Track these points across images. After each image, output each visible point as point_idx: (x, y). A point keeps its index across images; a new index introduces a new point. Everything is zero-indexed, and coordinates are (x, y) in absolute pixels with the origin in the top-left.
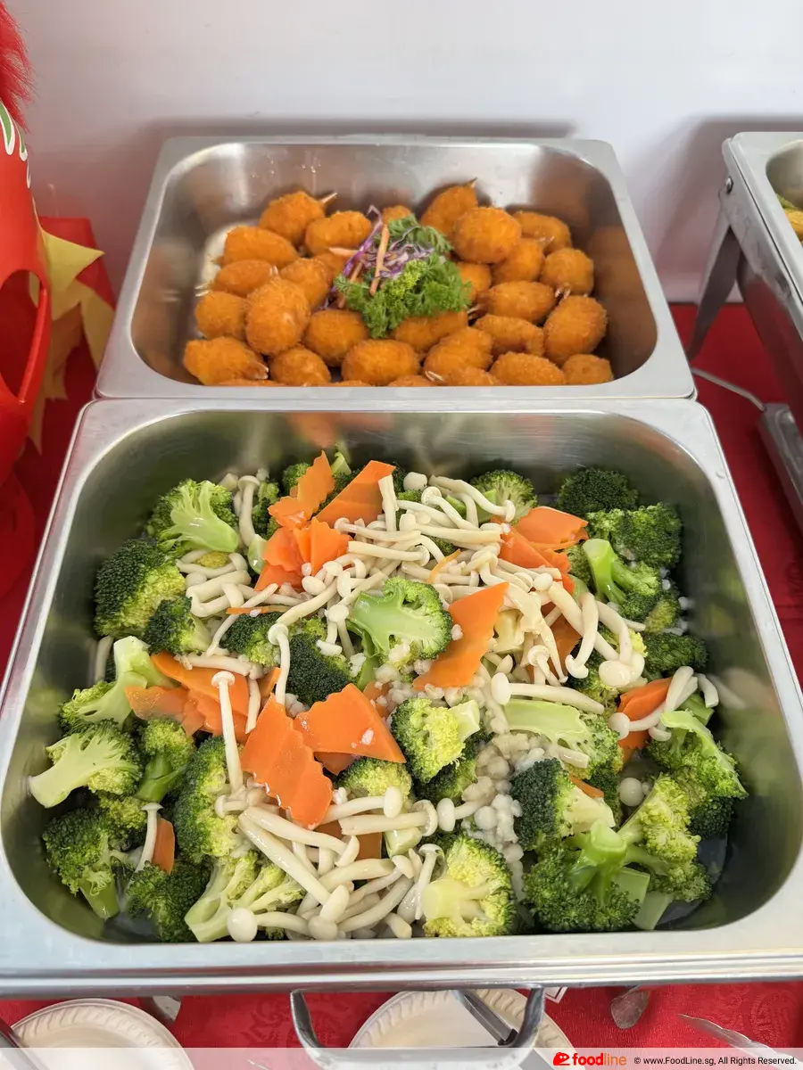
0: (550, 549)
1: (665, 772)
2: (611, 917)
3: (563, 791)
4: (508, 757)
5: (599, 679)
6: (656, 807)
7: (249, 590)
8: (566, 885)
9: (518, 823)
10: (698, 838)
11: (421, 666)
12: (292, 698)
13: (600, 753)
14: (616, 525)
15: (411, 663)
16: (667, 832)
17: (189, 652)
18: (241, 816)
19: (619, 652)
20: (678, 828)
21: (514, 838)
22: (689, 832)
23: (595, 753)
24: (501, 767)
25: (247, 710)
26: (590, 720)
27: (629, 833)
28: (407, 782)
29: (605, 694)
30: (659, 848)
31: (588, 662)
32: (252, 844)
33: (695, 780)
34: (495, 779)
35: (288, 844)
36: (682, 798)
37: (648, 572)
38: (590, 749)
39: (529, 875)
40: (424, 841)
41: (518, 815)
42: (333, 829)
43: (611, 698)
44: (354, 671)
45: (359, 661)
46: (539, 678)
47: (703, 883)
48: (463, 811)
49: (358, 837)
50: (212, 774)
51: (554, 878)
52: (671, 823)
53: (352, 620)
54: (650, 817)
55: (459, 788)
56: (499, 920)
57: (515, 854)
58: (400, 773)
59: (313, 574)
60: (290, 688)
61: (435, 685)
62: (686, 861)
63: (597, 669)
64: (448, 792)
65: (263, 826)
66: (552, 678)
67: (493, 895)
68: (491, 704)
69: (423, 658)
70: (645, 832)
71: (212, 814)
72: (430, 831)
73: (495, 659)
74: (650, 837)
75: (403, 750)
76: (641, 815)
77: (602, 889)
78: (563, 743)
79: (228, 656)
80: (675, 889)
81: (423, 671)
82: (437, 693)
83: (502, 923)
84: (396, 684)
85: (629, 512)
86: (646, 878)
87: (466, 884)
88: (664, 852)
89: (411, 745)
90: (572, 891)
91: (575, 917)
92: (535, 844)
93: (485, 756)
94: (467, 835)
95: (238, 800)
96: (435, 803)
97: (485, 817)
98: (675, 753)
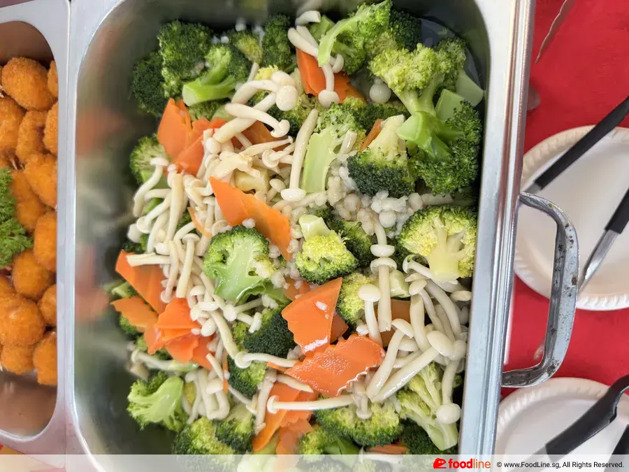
0: (190, 134)
1: (367, 65)
2: (471, 128)
3: (371, 159)
4: (345, 194)
5: (290, 111)
6: (391, 77)
7: (211, 375)
8: (444, 164)
9: (394, 194)
10: (419, 45)
11: (274, 253)
12: (291, 355)
13: (347, 120)
14: (175, 75)
15: (271, 260)
16: (411, 71)
17: (253, 425)
18: (373, 401)
19: (271, 92)
20: (410, 60)
21: (404, 199)
22: (414, 51)
23: (347, 125)
24: (352, 201)
25: (297, 390)
26: (322, 124)
27: (411, 103)
28: (357, 277)
29: (305, 106)
30: (424, 79)
31: (277, 119)
32: (392, 396)
33: (375, 40)
34: (360, 207)
35: (395, 372)
36: (388, 53)
37: (213, 54)
38: (343, 128)
39: (433, 189)
40: (400, 268)
41: (387, 194)
42: (386, 337)
43: (307, 101)
44: (274, 305)
45: (268, 301)
46: (288, 160)
47: (453, 45)
48: (381, 237)
49: (393, 318)
50: (340, 420)
51: (437, 172)
52: (405, 67)
53: (237, 302)
54: (399, 83)
55: (364, 237)
56: (464, 223)
57: (417, 200)
58: (349, 282)
59: (200, 327)
60: (283, 355)
61: (288, 245)
62: (435, 58)
63: (283, 112)
64: (366, 246)
65: (380, 387)
66: (288, 149)
67: (445, 225)
68: (305, 203)
69: (268, 251)
70: (411, 89)
71: (369, 422)
72: (393, 264)
73: (272, 193)
74: (415, 86)
75: (332, 278)
76: (397, 91)
77: (449, 132)
78: (337, 149)
79: (258, 396)
80: (456, 69)
81: (278, 252)
82: (294, 245)
83: (467, 221)
84: (286, 273)
85: (164, 63)
86: (445, 92)
87: (435, 245)
88: (427, 76)
89: (330, 273)
90: (449, 158)
91: (469, 160)
92: (410, 183)
93: (343, 213)
94: (398, 236)
95: (360, 401)
96: (374, 258)
97: (387, 220)
98: (354, 53)
